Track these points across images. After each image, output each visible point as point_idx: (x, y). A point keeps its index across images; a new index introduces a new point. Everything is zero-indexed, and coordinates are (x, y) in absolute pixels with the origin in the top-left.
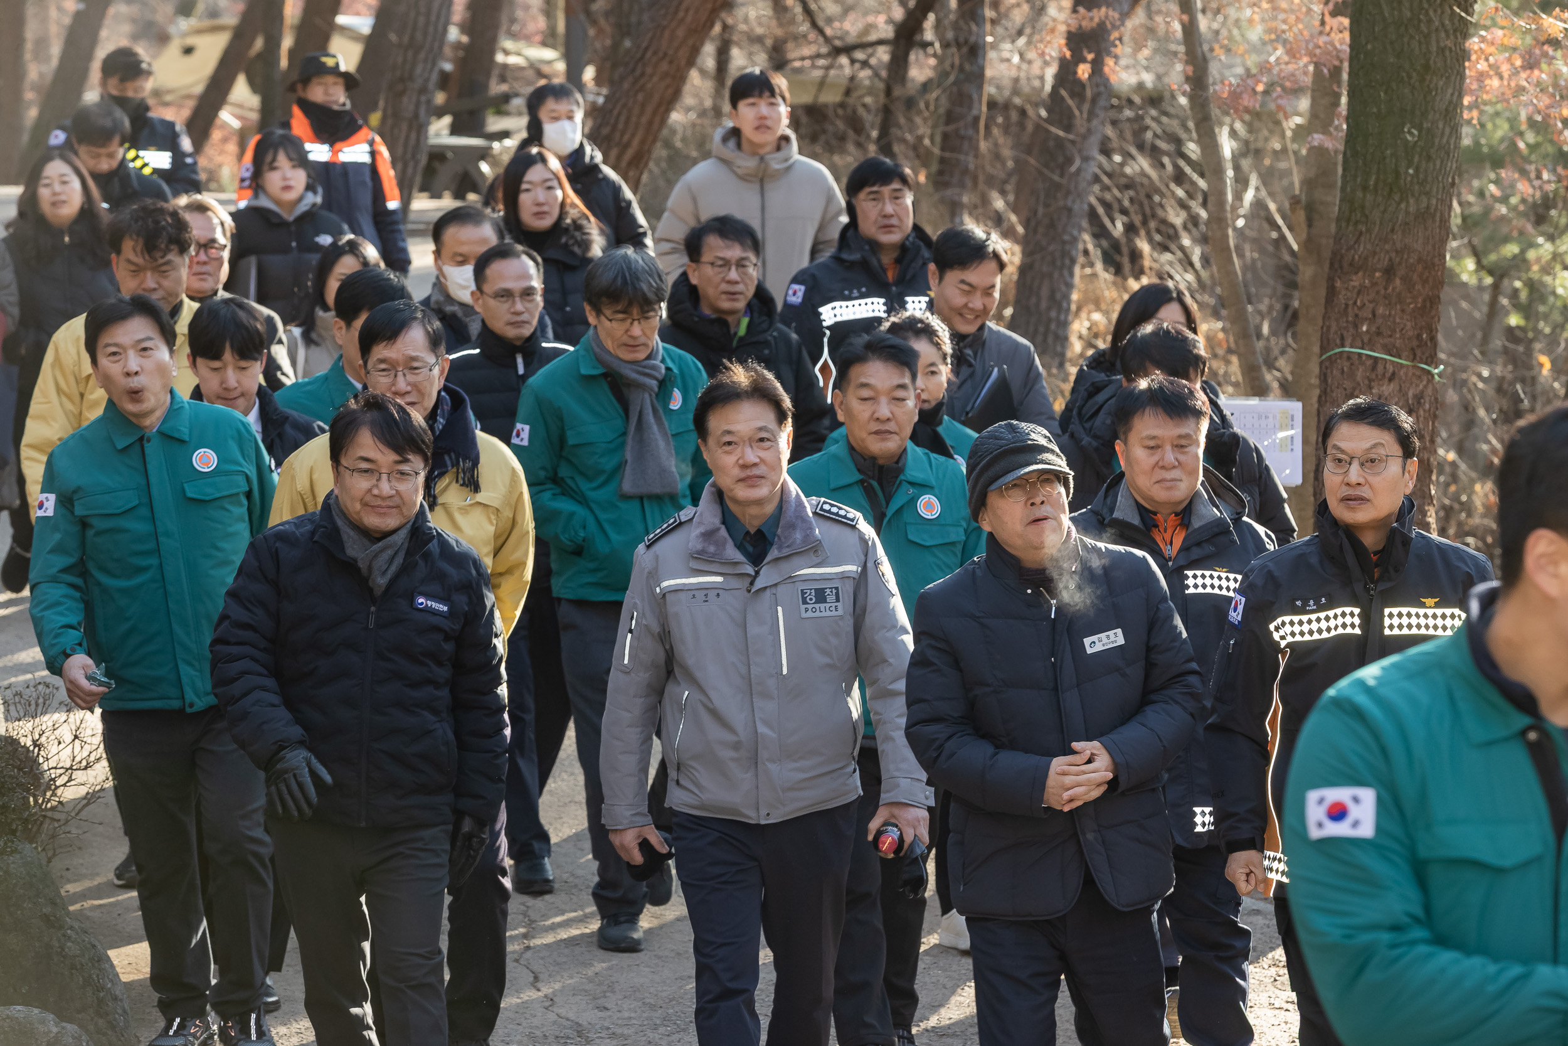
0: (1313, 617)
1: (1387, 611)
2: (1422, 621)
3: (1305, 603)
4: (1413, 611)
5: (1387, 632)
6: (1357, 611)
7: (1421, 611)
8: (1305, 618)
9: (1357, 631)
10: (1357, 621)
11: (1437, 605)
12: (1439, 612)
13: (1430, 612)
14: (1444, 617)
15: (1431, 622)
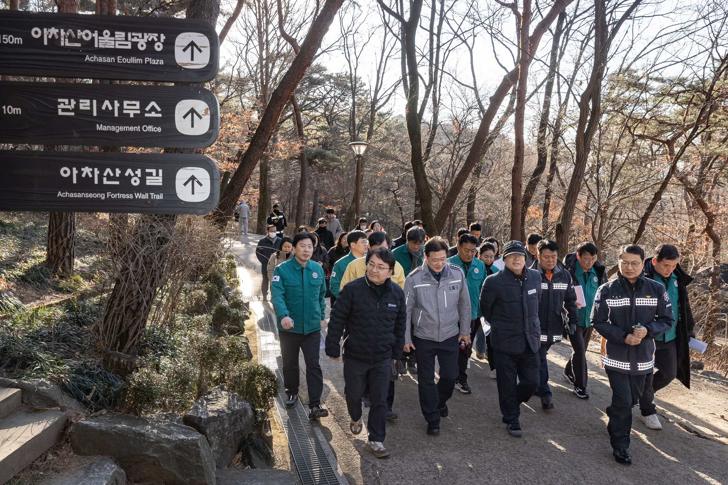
0: (617, 300)
1: (637, 299)
2: (646, 302)
3: (615, 297)
4: (644, 299)
5: (637, 304)
6: (629, 299)
7: (646, 299)
8: (615, 301)
9: (629, 304)
10: (629, 302)
11: (650, 298)
12: (651, 299)
13: (649, 299)
14: (652, 301)
15: (649, 302)
